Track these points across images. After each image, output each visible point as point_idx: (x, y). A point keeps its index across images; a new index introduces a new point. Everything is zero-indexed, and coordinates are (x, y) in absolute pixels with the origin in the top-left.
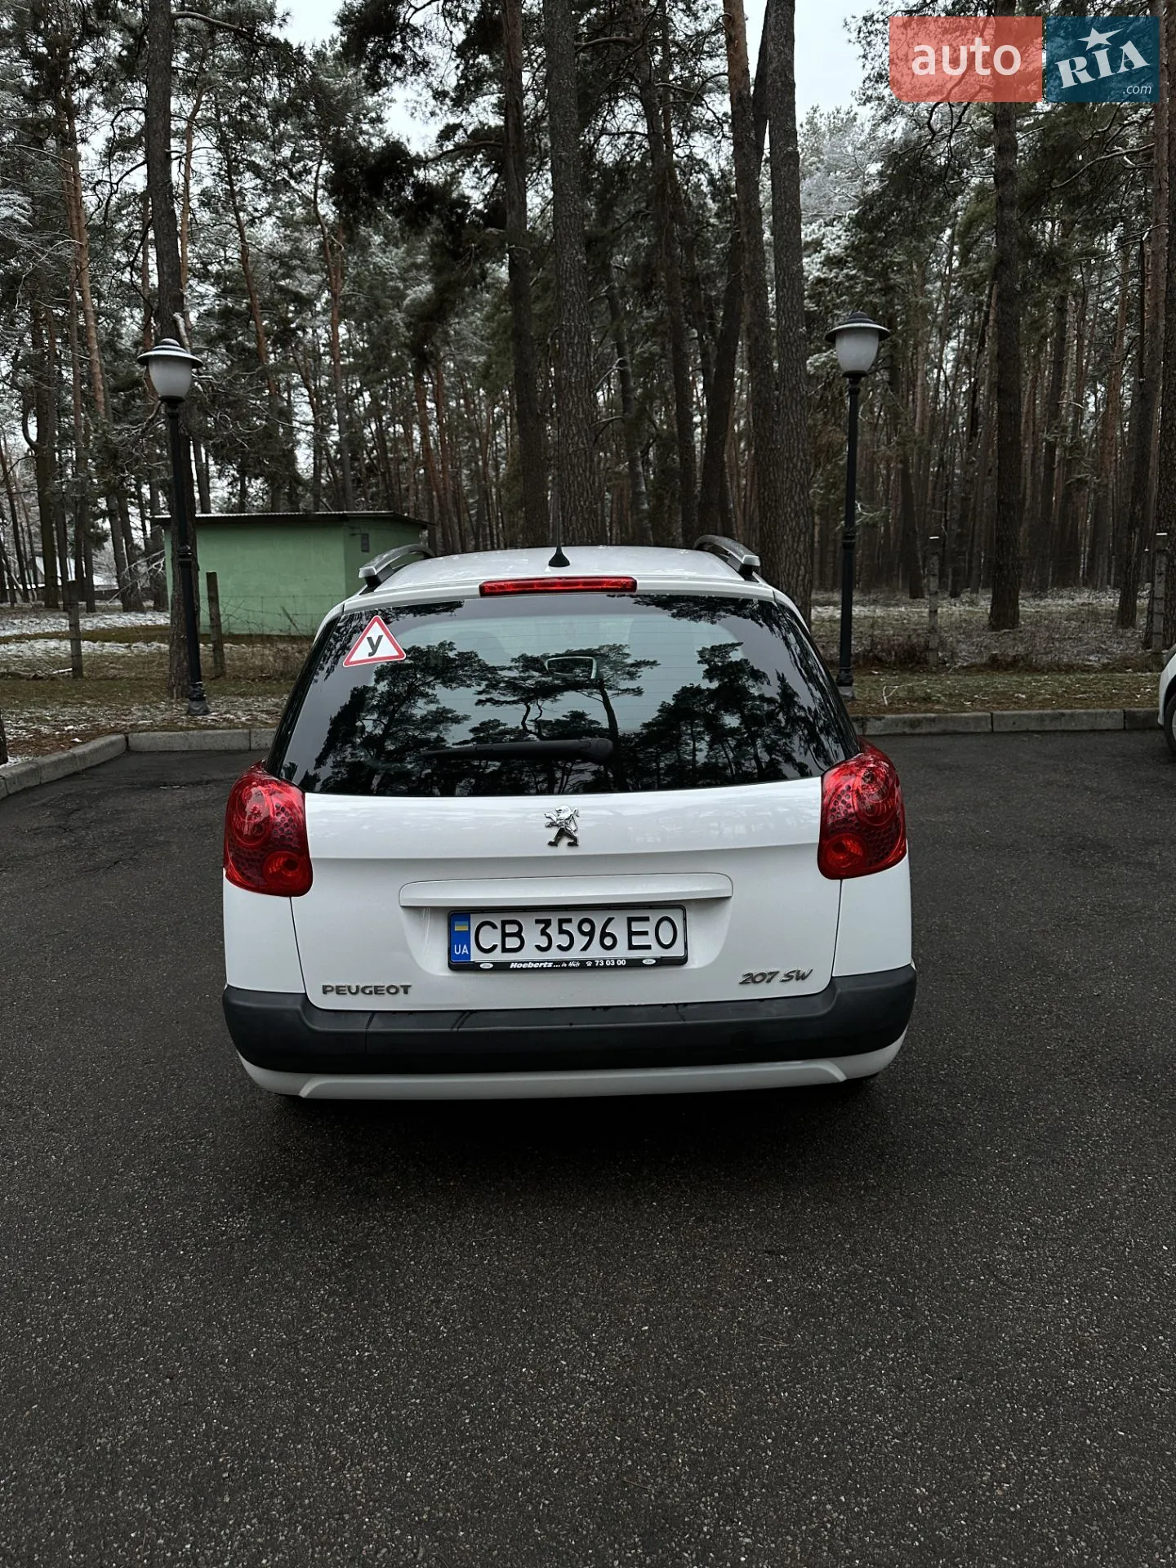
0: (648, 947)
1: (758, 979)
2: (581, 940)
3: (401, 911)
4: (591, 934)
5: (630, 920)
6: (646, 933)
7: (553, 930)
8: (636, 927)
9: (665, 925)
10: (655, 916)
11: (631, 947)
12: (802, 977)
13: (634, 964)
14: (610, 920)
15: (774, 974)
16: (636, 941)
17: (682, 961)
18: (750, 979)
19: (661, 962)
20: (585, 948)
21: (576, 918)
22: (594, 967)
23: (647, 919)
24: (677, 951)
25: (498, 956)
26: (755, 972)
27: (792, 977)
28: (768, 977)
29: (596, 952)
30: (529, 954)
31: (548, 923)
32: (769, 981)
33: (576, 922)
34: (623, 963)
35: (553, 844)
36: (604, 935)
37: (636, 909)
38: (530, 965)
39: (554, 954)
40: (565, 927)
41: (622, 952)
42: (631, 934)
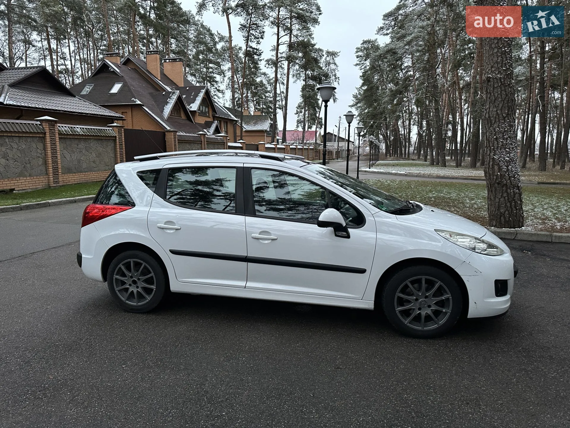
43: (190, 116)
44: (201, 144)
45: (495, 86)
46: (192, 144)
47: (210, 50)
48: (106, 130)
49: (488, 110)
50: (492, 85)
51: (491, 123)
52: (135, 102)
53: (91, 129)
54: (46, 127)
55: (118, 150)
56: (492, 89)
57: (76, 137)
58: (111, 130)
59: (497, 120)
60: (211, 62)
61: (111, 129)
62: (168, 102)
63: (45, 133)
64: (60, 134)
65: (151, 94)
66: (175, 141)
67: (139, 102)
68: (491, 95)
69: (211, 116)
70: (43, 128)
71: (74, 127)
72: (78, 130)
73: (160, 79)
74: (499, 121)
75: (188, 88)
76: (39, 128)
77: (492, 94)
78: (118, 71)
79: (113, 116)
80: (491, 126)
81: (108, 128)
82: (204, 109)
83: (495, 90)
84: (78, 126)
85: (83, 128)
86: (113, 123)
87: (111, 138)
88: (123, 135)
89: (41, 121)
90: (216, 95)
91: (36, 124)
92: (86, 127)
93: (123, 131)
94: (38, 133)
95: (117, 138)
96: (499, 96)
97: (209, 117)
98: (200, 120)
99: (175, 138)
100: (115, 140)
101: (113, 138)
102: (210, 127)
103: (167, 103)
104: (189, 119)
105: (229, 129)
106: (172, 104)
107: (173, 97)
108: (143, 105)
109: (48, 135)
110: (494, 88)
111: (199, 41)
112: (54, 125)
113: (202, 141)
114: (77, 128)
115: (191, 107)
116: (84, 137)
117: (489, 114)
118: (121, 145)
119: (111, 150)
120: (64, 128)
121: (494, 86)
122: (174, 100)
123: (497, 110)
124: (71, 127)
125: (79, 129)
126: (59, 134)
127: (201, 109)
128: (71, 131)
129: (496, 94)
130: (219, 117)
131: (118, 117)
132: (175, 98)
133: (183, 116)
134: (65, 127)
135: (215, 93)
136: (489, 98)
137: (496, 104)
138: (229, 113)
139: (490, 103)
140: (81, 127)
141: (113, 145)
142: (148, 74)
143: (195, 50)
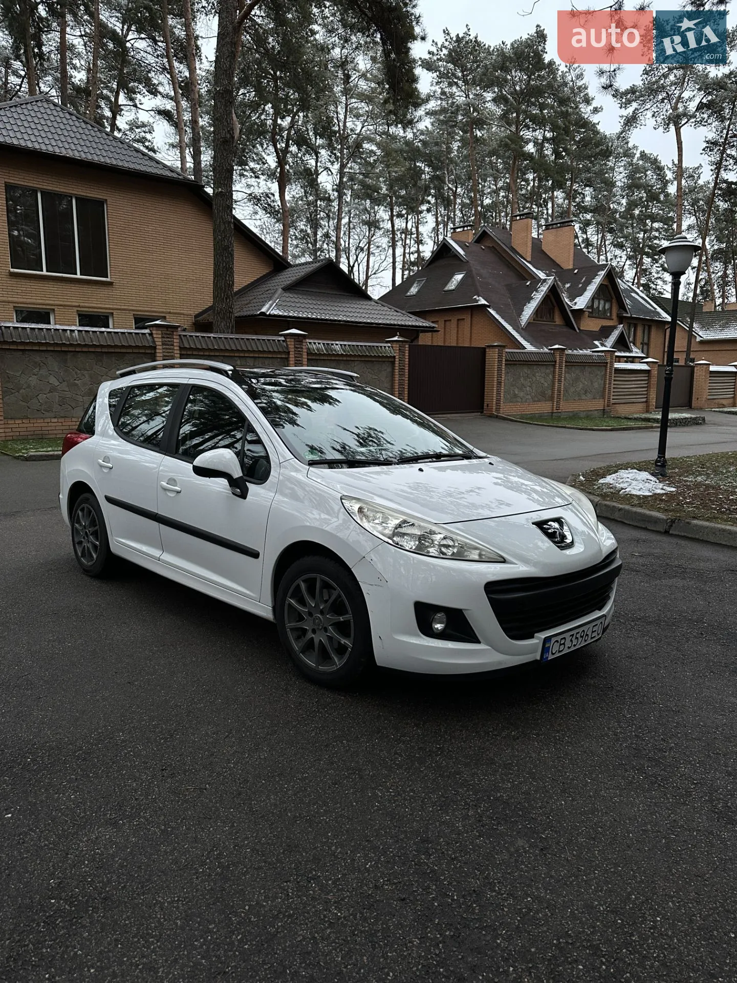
43: (570, 318)
44: (554, 366)
46: (535, 367)
47: (653, 197)
48: (381, 347)
52: (477, 301)
53: (357, 346)
54: (291, 343)
55: (397, 377)
57: (333, 358)
58: (389, 347)
60: (654, 219)
61: (389, 345)
62: (532, 298)
63: (288, 353)
64: (310, 353)
65: (509, 287)
66: (500, 362)
67: (483, 302)
69: (614, 316)
70: (287, 345)
71: (332, 344)
72: (338, 348)
73: (529, 259)
75: (576, 271)
76: (280, 345)
78: (462, 252)
79: (420, 327)
81: (386, 345)
82: (601, 305)
84: (337, 343)
85: (345, 345)
86: (394, 336)
87: (387, 360)
88: (407, 354)
89: (285, 336)
90: (660, 278)
91: (278, 341)
92: (350, 343)
93: (407, 349)
94: (279, 352)
95: (397, 360)
97: (610, 319)
98: (591, 325)
99: (500, 356)
100: (393, 363)
101: (390, 360)
102: (607, 337)
103: (529, 299)
104: (569, 324)
105: (652, 340)
106: (538, 300)
107: (542, 288)
108: (489, 306)
109: (292, 355)
111: (633, 184)
112: (302, 342)
113: (555, 362)
114: (337, 344)
115: (576, 303)
116: (345, 359)
118: (402, 369)
119: (386, 377)
120: (317, 345)
122: (543, 293)
124: (328, 344)
125: (338, 346)
126: (308, 354)
127: (595, 306)
128: (326, 349)
130: (631, 318)
131: (427, 327)
132: (544, 289)
133: (558, 320)
134: (319, 343)
135: (659, 275)
138: (659, 310)
140: (342, 343)
141: (389, 369)
142: (511, 253)
143: (624, 201)
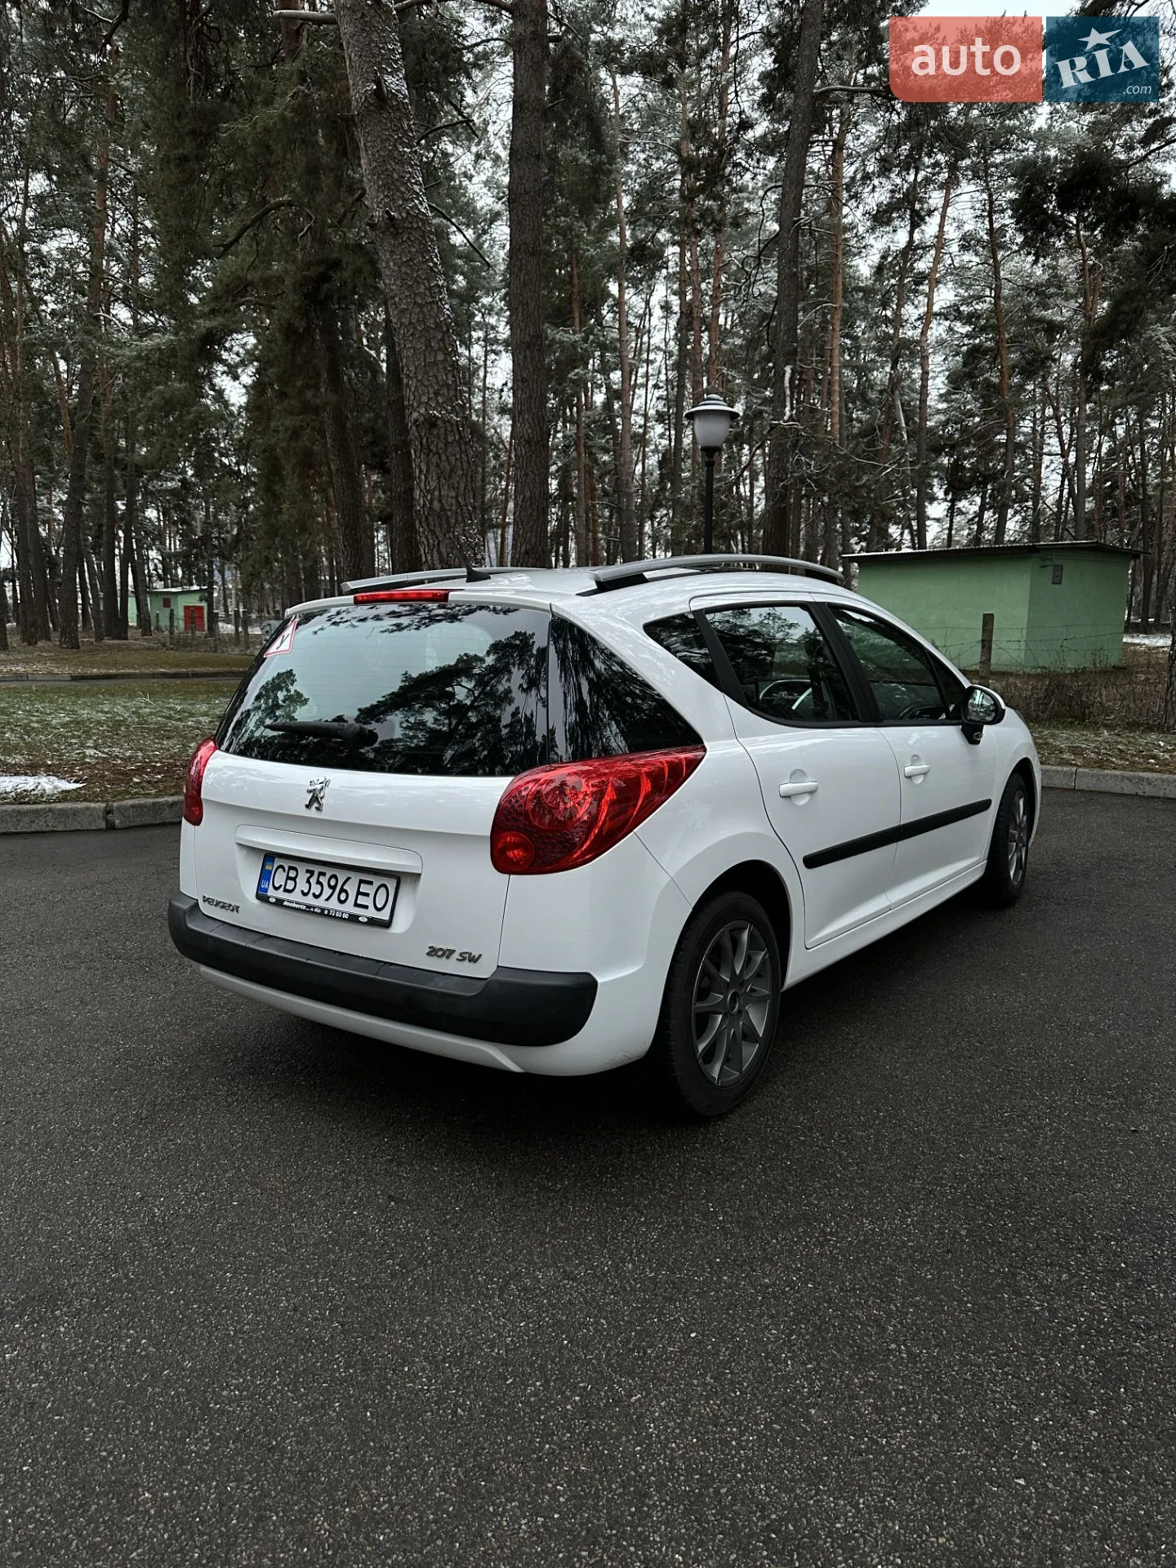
0: (366, 907)
1: (440, 953)
2: (327, 892)
3: (236, 846)
4: (333, 888)
5: (361, 882)
6: (367, 895)
7: (313, 880)
8: (364, 888)
9: (383, 890)
10: (377, 881)
11: (356, 905)
12: (473, 960)
13: (354, 919)
14: (348, 879)
15: (452, 952)
16: (362, 900)
17: (387, 924)
18: (433, 952)
19: (372, 922)
20: (327, 899)
21: (329, 872)
22: (328, 916)
23: (371, 883)
24: (384, 915)
25: (280, 894)
26: (438, 946)
27: (464, 959)
28: (448, 953)
29: (333, 904)
30: (296, 896)
31: (312, 873)
32: (448, 957)
33: (328, 876)
34: (346, 916)
35: (308, 806)
36: (342, 890)
37: (368, 872)
38: (294, 905)
39: (309, 900)
40: (322, 879)
41: (349, 908)
42: (359, 893)
45: (450, 439)
49: (436, 493)
50: (442, 437)
51: (449, 523)
56: (441, 445)
59: (460, 519)
68: (440, 458)
74: (464, 521)
77: (444, 457)
80: (448, 532)
83: (450, 450)
96: (458, 464)
110: (447, 443)
117: (440, 501)
121: (446, 438)
123: (457, 496)
129: (453, 459)
136: (438, 465)
137: (454, 481)
139: (439, 478)
